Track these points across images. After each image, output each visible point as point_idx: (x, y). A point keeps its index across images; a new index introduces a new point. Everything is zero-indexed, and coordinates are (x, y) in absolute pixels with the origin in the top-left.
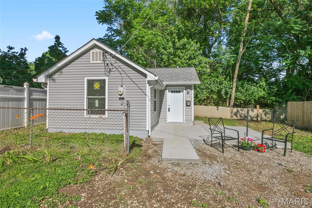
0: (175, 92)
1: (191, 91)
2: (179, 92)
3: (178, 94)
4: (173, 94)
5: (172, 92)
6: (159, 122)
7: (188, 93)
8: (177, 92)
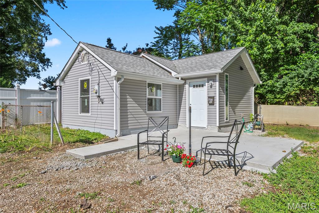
0: (197, 86)
1: (215, 83)
2: (203, 86)
3: (201, 88)
4: (196, 89)
5: (194, 86)
6: (178, 126)
7: (211, 87)
8: (200, 86)
